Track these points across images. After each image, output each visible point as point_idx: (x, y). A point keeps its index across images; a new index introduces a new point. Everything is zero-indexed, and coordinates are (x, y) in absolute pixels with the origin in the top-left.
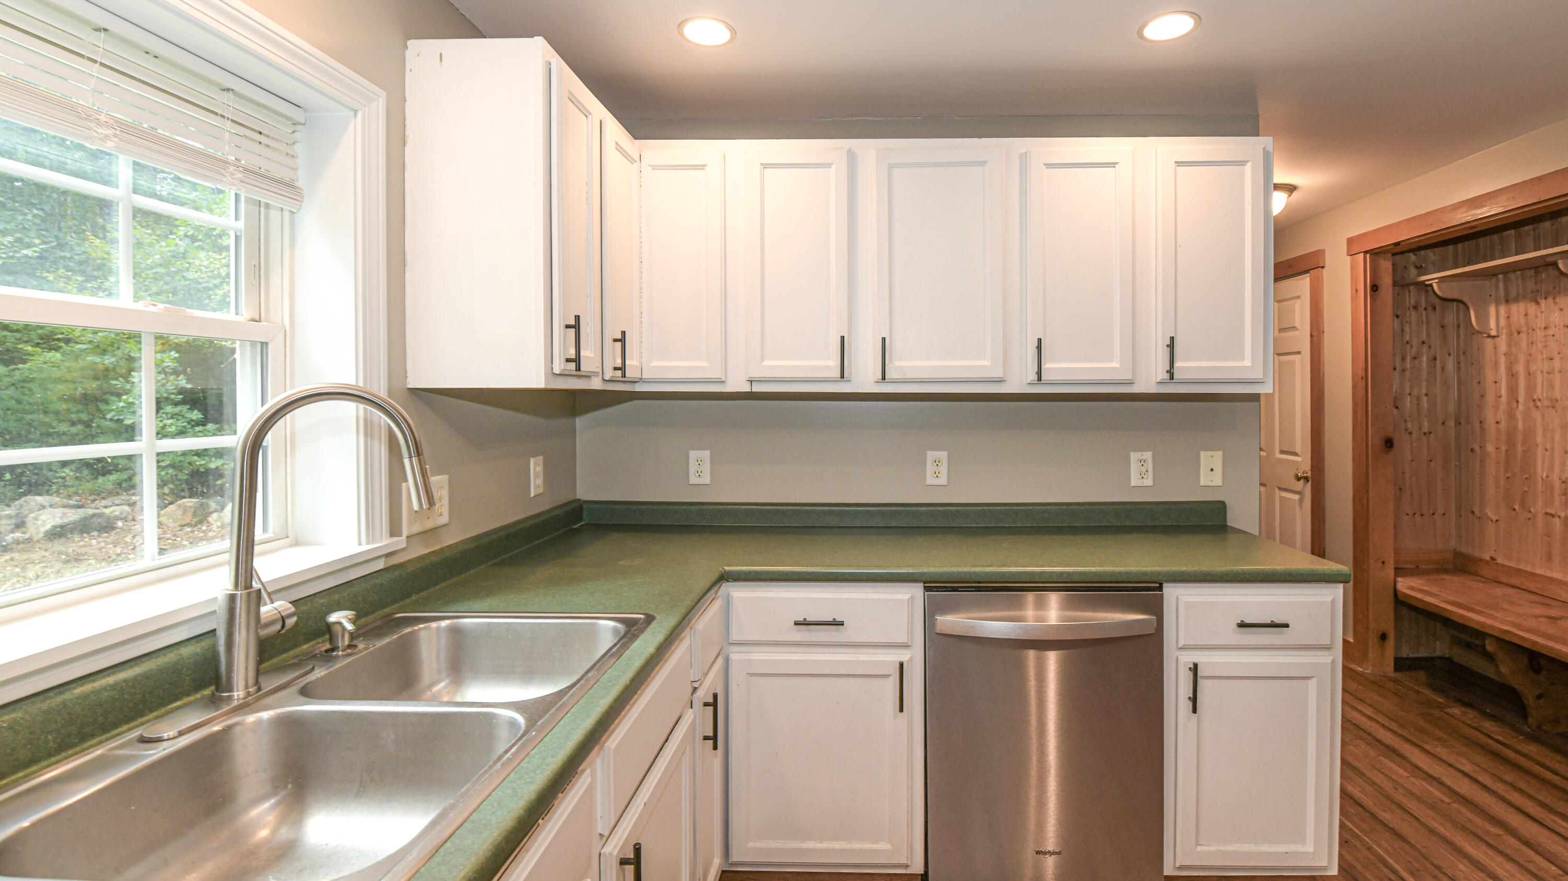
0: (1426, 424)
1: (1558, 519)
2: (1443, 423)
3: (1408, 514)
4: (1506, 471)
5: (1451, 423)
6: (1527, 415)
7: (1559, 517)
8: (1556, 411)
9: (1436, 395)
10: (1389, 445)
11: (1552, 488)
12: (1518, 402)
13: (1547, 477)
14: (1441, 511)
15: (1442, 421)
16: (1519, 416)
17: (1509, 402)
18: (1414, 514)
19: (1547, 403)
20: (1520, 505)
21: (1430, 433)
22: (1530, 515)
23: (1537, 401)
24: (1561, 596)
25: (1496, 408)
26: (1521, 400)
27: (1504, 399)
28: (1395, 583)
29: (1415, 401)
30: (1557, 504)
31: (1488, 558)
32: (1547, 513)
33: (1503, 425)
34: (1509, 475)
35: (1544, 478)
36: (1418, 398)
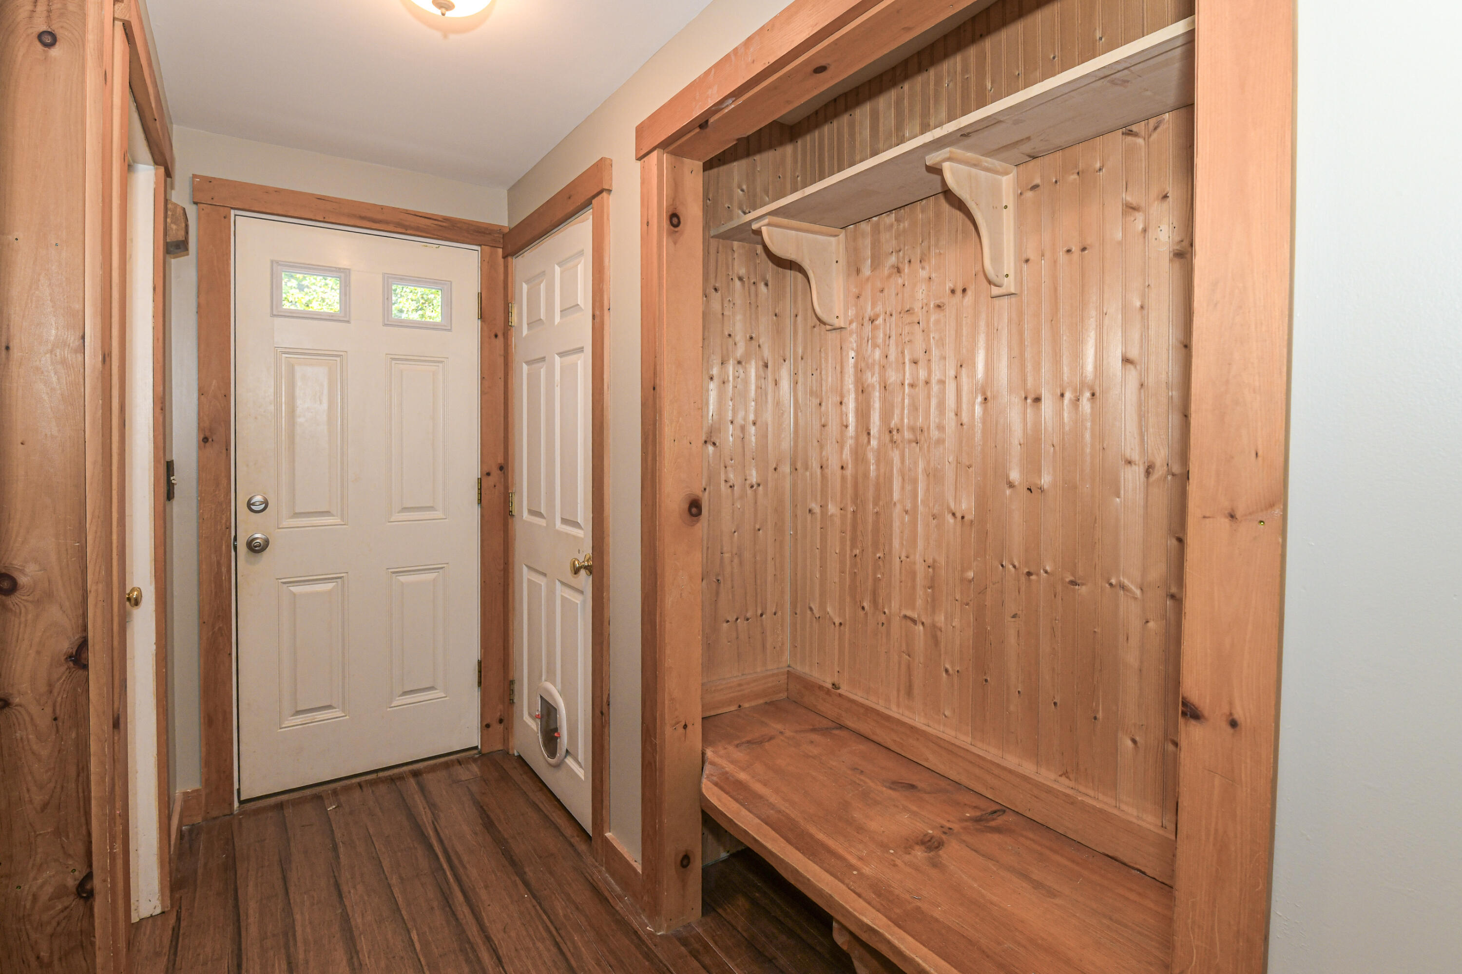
0: (754, 473)
1: (921, 628)
2: (775, 469)
3: (728, 621)
4: (853, 546)
5: (786, 469)
6: (882, 457)
7: (923, 623)
8: (920, 449)
9: (767, 425)
10: (694, 510)
11: (913, 574)
12: (869, 434)
13: (907, 557)
14: (771, 609)
15: (774, 466)
16: (871, 457)
17: (857, 438)
18: (737, 619)
19: (907, 435)
20: (870, 601)
21: (759, 485)
22: (882, 618)
23: (895, 432)
24: (927, 760)
25: (841, 443)
26: (874, 431)
27: (851, 429)
28: (703, 754)
29: (738, 433)
30: (919, 602)
31: (830, 686)
32: (905, 617)
33: (849, 472)
34: (857, 552)
35: (903, 558)
36: (743, 428)
